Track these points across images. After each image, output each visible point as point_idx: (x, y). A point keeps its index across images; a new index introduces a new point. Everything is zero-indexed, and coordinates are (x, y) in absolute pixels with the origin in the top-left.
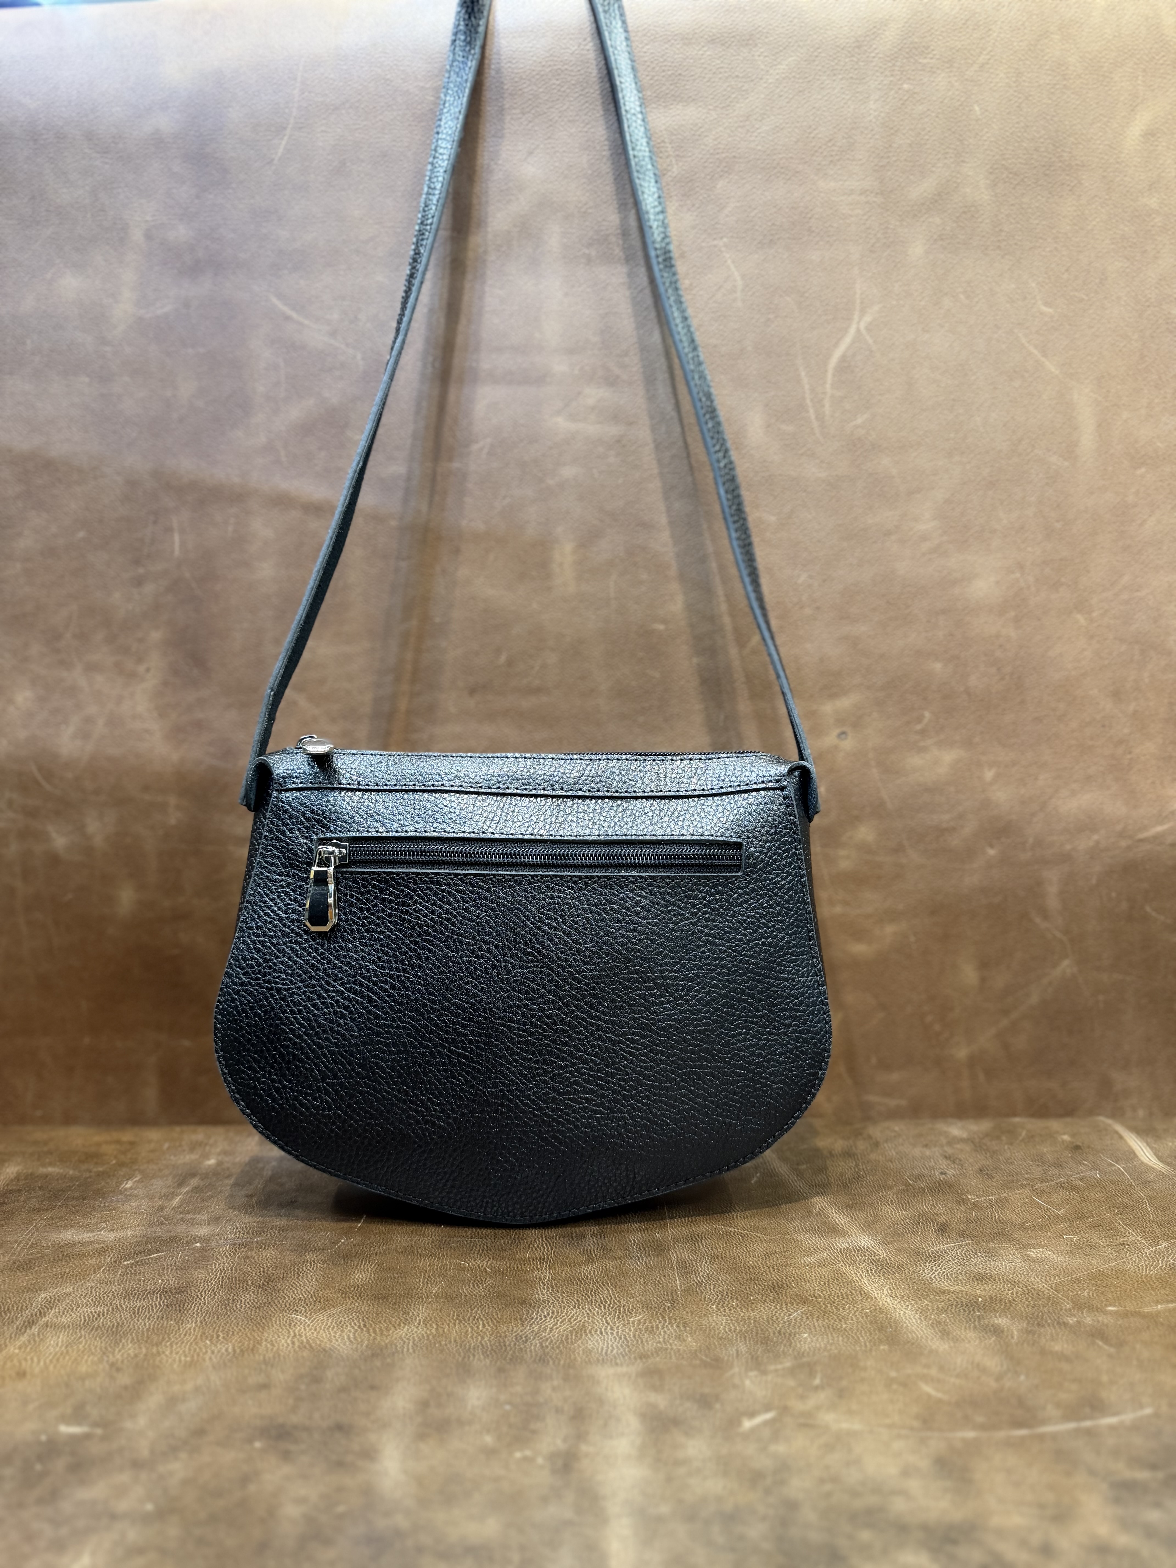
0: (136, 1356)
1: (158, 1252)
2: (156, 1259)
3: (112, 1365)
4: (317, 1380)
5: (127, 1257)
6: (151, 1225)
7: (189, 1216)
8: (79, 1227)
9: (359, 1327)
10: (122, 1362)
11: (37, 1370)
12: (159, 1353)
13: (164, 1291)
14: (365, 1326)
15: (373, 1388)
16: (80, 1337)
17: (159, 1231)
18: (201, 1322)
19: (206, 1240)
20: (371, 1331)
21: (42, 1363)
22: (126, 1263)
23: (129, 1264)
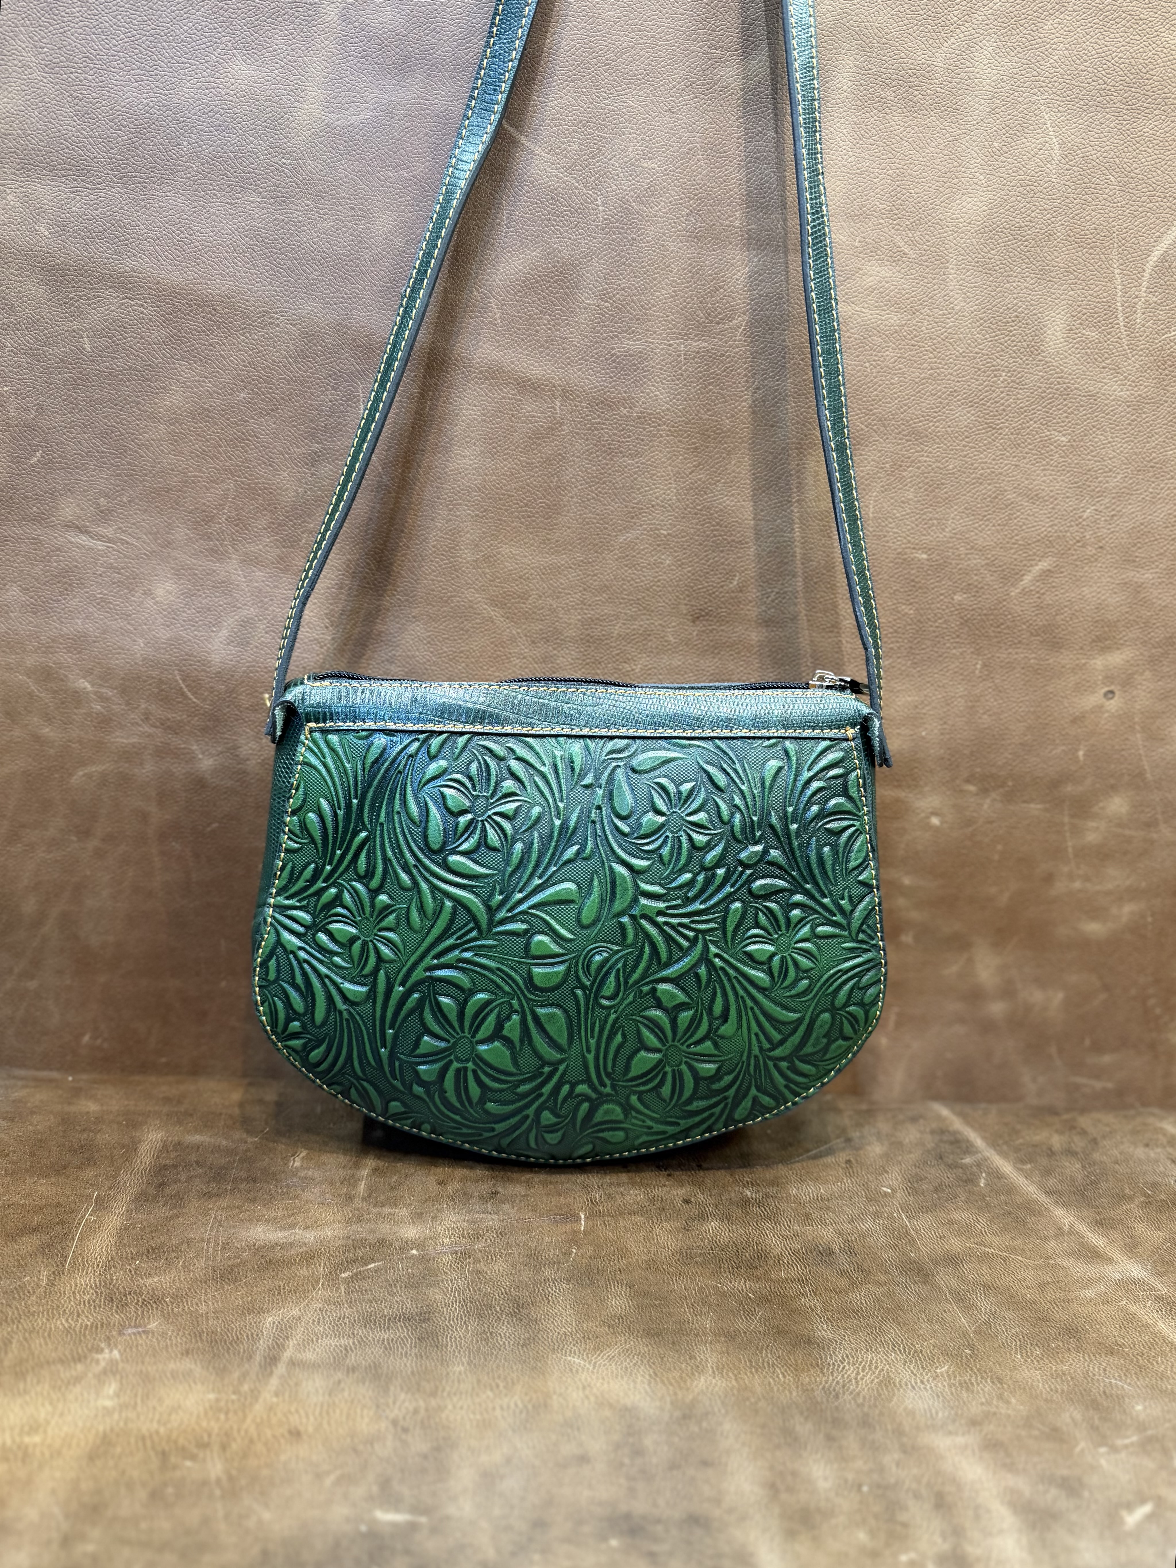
0: (416, 1411)
1: (373, 1260)
2: (377, 1270)
3: (395, 1423)
4: (638, 1452)
5: (341, 1266)
6: (349, 1222)
7: (386, 1210)
8: (268, 1221)
9: (650, 1375)
10: (404, 1418)
11: (311, 1429)
12: (440, 1409)
13: (407, 1319)
14: (656, 1375)
15: (705, 1463)
16: (339, 1381)
17: (362, 1231)
18: (468, 1364)
19: (420, 1245)
20: (666, 1382)
21: (312, 1418)
22: (343, 1275)
23: (347, 1278)
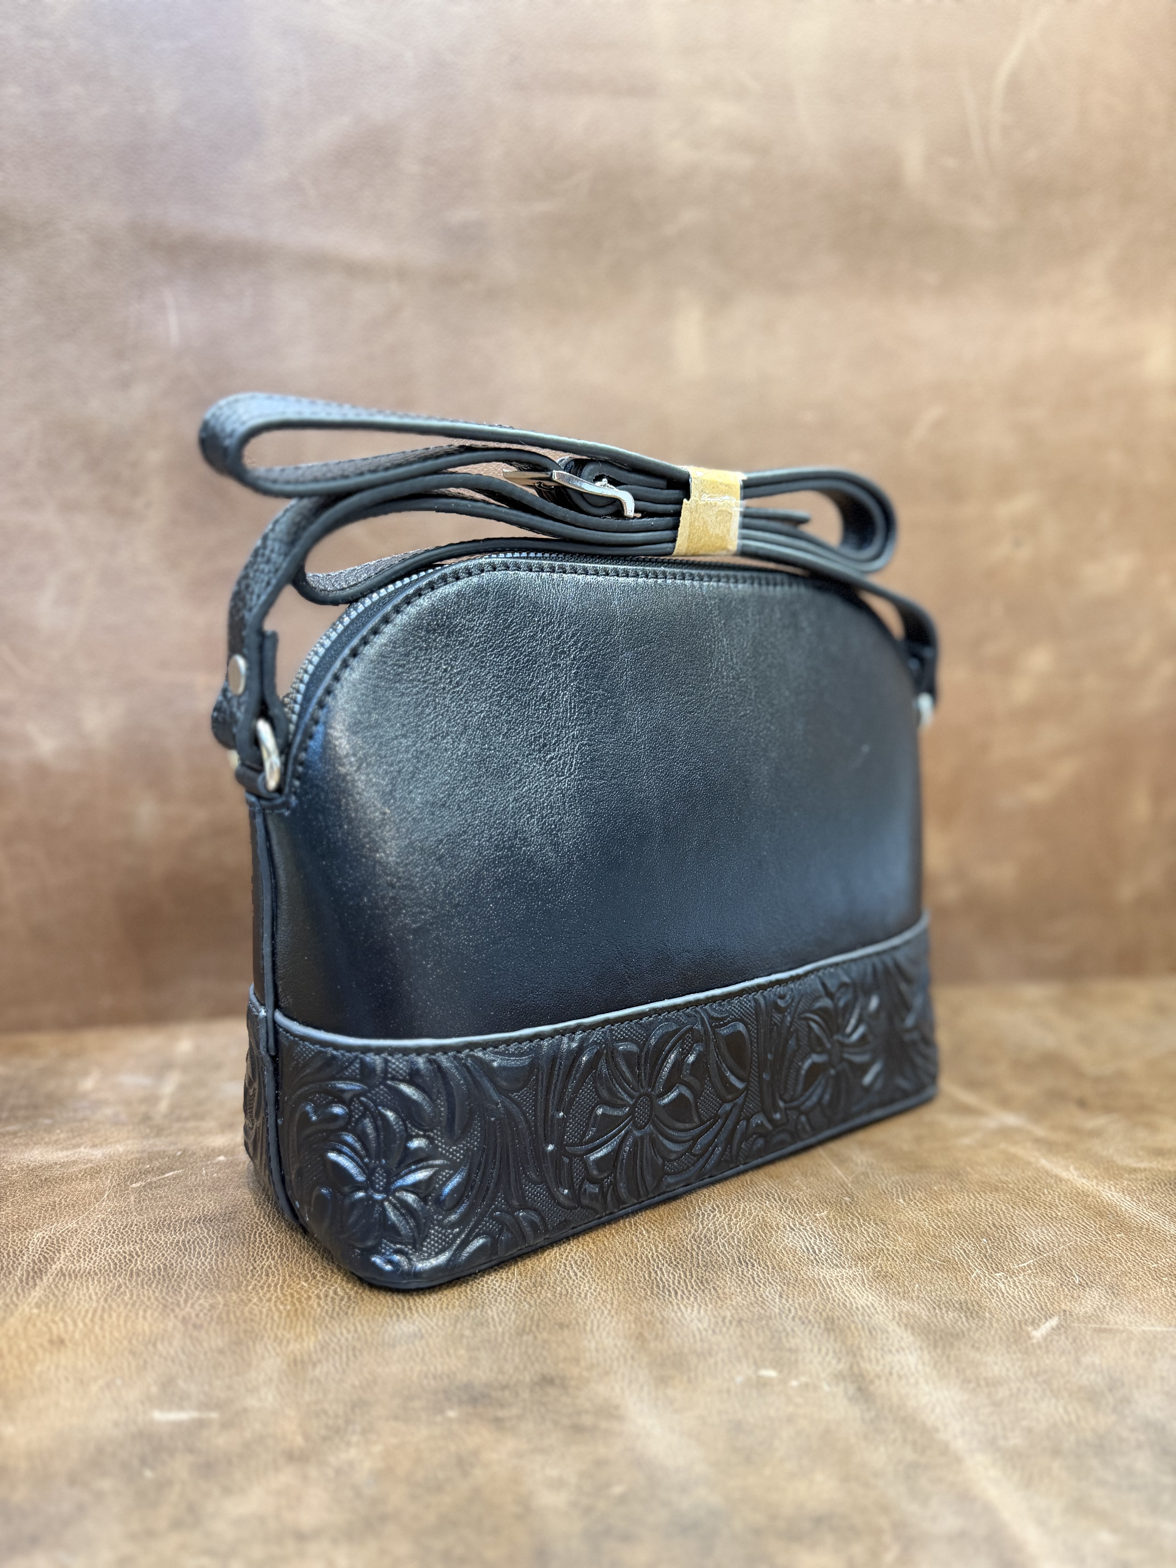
1: (172, 1170)
2: (175, 1178)
10: (197, 1315)
11: (78, 1336)
12: (243, 1302)
13: (208, 1220)
15: (561, 1326)
16: (120, 1286)
19: (229, 1152)
22: (134, 1185)
23: (139, 1187)
